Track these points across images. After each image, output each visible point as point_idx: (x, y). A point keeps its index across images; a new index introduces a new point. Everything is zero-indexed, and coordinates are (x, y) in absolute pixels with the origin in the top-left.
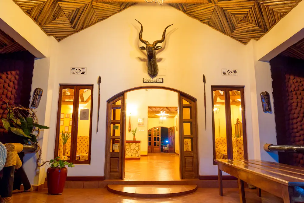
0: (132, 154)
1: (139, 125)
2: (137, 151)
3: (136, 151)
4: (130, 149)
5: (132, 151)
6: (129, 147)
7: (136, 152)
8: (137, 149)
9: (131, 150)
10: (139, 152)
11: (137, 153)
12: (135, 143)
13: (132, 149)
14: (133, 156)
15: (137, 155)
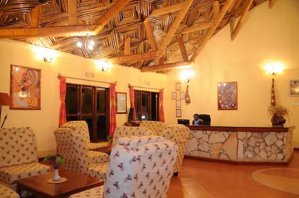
0: (269, 154)
1: (291, 94)
2: (281, 148)
3: (278, 148)
4: (264, 144)
5: (269, 149)
6: (263, 141)
7: (278, 151)
8: (280, 143)
9: (266, 145)
10: (284, 150)
11: (279, 153)
12: (274, 133)
13: (268, 144)
14: (272, 158)
15: (280, 156)
